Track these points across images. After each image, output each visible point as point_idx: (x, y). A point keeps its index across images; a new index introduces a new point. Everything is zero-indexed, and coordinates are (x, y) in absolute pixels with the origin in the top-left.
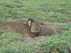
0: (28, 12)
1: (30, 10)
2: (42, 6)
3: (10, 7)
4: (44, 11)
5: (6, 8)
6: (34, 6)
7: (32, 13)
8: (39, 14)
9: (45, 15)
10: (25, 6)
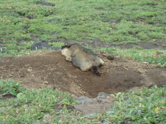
0: (68, 27)
1: (74, 20)
2: (101, 8)
3: (26, 15)
4: (108, 21)
5: (16, 19)
6: (81, 10)
7: (79, 27)
8: (94, 29)
9: (109, 31)
10: (61, 12)
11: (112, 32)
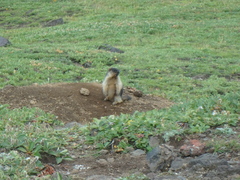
0: (136, 80)
1: (146, 71)
2: (187, 59)
3: (82, 63)
4: (192, 76)
5: (66, 67)
6: (159, 59)
7: (151, 82)
8: (172, 85)
9: (192, 89)
10: (131, 62)
11: (195, 90)
